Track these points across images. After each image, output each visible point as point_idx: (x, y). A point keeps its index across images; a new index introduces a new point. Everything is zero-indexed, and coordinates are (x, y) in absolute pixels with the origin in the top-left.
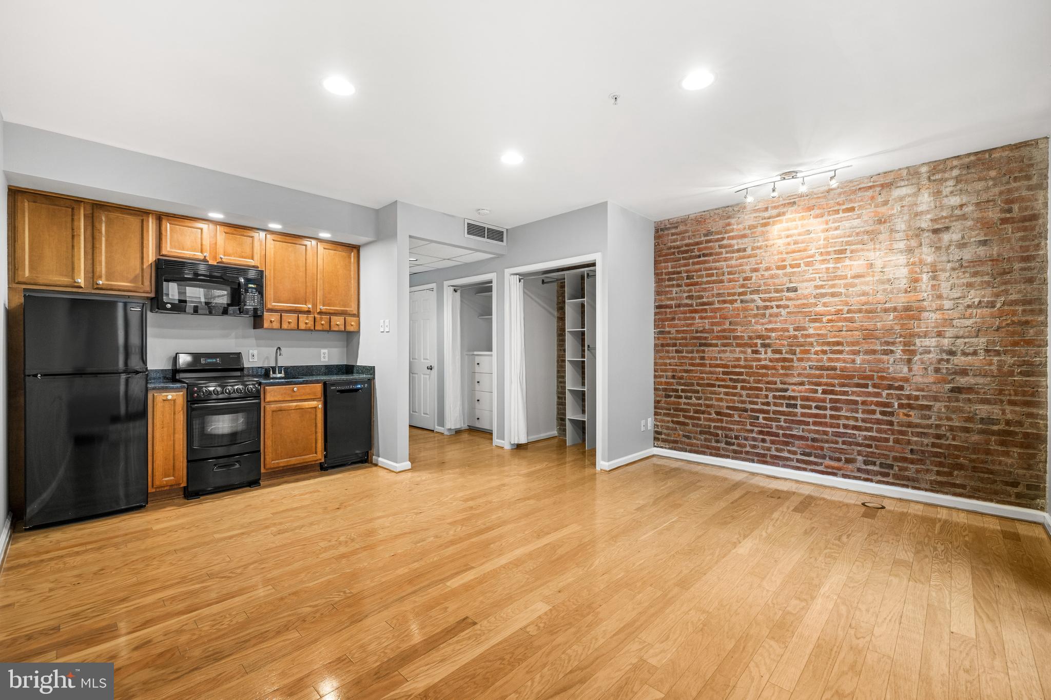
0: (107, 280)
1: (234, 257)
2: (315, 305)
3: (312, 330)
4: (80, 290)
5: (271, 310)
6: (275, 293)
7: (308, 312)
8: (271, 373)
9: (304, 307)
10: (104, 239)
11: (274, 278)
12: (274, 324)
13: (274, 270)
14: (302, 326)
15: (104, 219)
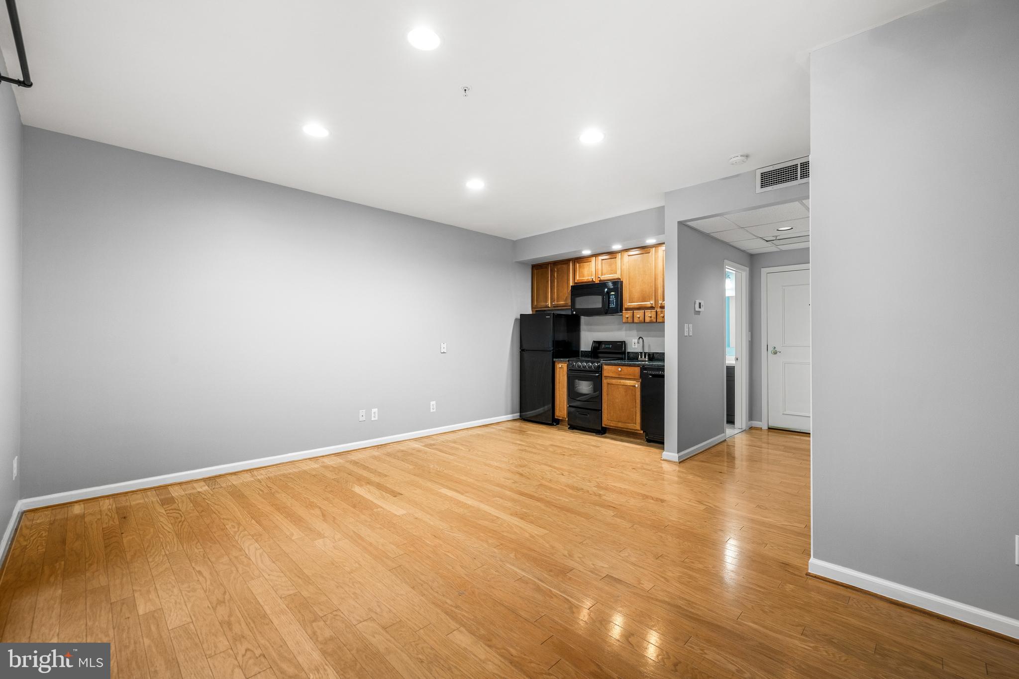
0: (557, 302)
1: (608, 275)
2: (656, 301)
3: (654, 322)
4: (549, 309)
5: (627, 309)
6: (630, 296)
7: (652, 308)
8: (640, 357)
9: (648, 304)
10: (556, 280)
11: (629, 284)
12: (629, 319)
13: (629, 277)
14: (647, 319)
15: (556, 270)
